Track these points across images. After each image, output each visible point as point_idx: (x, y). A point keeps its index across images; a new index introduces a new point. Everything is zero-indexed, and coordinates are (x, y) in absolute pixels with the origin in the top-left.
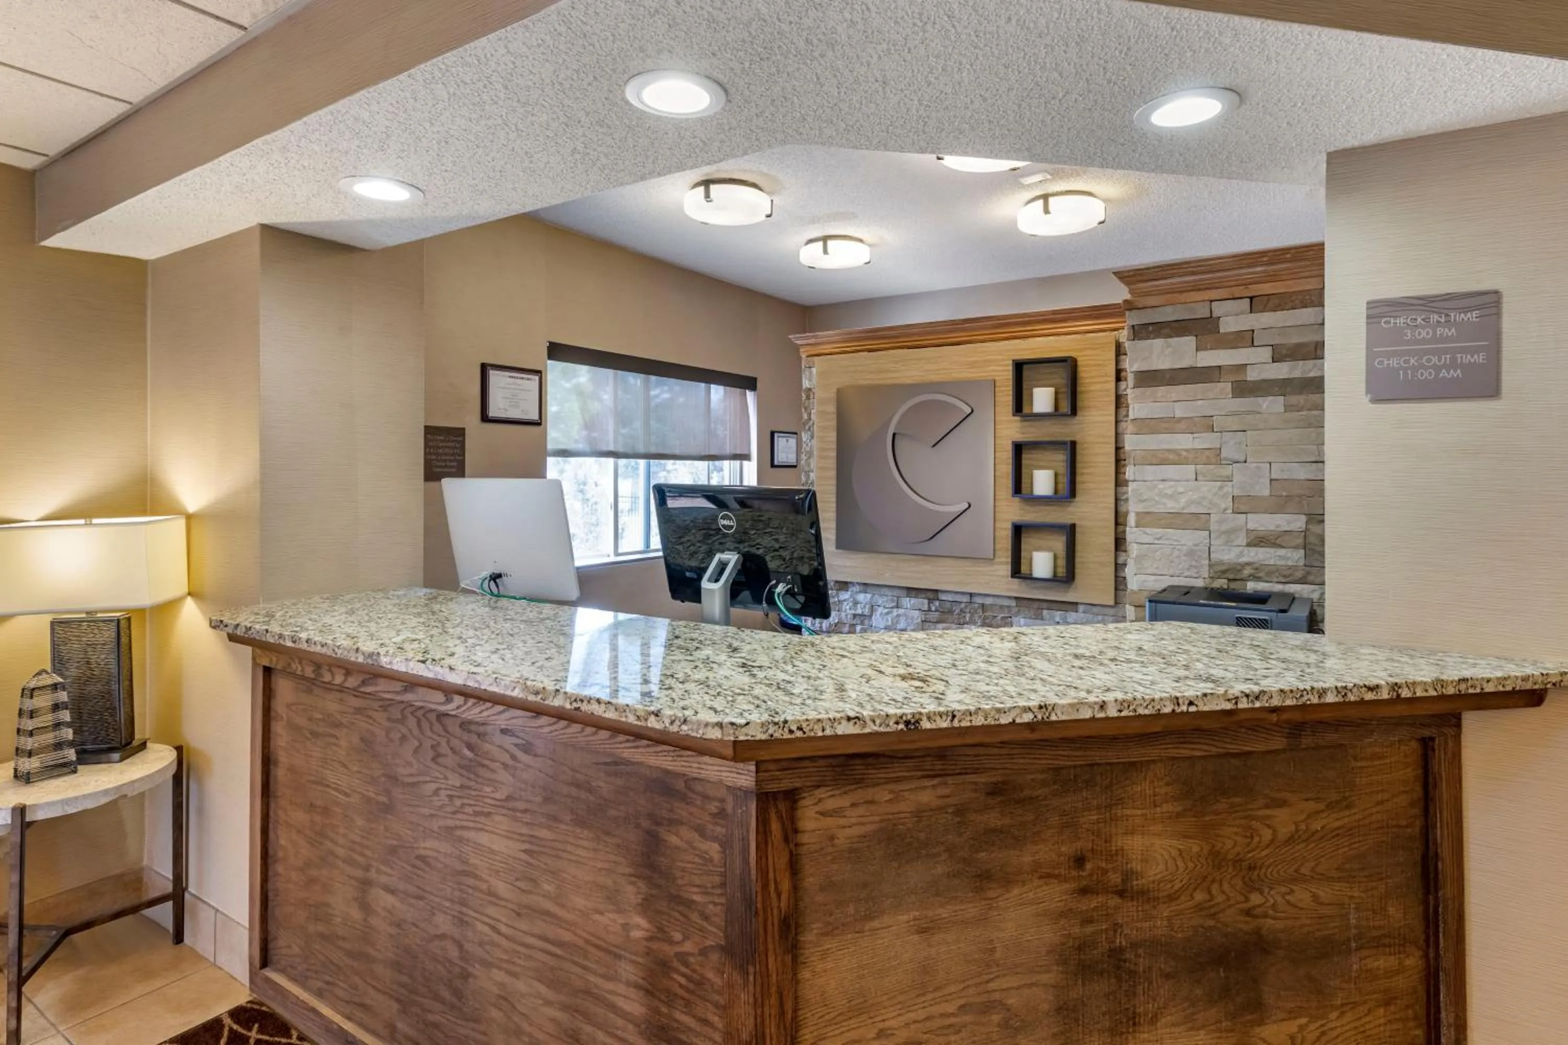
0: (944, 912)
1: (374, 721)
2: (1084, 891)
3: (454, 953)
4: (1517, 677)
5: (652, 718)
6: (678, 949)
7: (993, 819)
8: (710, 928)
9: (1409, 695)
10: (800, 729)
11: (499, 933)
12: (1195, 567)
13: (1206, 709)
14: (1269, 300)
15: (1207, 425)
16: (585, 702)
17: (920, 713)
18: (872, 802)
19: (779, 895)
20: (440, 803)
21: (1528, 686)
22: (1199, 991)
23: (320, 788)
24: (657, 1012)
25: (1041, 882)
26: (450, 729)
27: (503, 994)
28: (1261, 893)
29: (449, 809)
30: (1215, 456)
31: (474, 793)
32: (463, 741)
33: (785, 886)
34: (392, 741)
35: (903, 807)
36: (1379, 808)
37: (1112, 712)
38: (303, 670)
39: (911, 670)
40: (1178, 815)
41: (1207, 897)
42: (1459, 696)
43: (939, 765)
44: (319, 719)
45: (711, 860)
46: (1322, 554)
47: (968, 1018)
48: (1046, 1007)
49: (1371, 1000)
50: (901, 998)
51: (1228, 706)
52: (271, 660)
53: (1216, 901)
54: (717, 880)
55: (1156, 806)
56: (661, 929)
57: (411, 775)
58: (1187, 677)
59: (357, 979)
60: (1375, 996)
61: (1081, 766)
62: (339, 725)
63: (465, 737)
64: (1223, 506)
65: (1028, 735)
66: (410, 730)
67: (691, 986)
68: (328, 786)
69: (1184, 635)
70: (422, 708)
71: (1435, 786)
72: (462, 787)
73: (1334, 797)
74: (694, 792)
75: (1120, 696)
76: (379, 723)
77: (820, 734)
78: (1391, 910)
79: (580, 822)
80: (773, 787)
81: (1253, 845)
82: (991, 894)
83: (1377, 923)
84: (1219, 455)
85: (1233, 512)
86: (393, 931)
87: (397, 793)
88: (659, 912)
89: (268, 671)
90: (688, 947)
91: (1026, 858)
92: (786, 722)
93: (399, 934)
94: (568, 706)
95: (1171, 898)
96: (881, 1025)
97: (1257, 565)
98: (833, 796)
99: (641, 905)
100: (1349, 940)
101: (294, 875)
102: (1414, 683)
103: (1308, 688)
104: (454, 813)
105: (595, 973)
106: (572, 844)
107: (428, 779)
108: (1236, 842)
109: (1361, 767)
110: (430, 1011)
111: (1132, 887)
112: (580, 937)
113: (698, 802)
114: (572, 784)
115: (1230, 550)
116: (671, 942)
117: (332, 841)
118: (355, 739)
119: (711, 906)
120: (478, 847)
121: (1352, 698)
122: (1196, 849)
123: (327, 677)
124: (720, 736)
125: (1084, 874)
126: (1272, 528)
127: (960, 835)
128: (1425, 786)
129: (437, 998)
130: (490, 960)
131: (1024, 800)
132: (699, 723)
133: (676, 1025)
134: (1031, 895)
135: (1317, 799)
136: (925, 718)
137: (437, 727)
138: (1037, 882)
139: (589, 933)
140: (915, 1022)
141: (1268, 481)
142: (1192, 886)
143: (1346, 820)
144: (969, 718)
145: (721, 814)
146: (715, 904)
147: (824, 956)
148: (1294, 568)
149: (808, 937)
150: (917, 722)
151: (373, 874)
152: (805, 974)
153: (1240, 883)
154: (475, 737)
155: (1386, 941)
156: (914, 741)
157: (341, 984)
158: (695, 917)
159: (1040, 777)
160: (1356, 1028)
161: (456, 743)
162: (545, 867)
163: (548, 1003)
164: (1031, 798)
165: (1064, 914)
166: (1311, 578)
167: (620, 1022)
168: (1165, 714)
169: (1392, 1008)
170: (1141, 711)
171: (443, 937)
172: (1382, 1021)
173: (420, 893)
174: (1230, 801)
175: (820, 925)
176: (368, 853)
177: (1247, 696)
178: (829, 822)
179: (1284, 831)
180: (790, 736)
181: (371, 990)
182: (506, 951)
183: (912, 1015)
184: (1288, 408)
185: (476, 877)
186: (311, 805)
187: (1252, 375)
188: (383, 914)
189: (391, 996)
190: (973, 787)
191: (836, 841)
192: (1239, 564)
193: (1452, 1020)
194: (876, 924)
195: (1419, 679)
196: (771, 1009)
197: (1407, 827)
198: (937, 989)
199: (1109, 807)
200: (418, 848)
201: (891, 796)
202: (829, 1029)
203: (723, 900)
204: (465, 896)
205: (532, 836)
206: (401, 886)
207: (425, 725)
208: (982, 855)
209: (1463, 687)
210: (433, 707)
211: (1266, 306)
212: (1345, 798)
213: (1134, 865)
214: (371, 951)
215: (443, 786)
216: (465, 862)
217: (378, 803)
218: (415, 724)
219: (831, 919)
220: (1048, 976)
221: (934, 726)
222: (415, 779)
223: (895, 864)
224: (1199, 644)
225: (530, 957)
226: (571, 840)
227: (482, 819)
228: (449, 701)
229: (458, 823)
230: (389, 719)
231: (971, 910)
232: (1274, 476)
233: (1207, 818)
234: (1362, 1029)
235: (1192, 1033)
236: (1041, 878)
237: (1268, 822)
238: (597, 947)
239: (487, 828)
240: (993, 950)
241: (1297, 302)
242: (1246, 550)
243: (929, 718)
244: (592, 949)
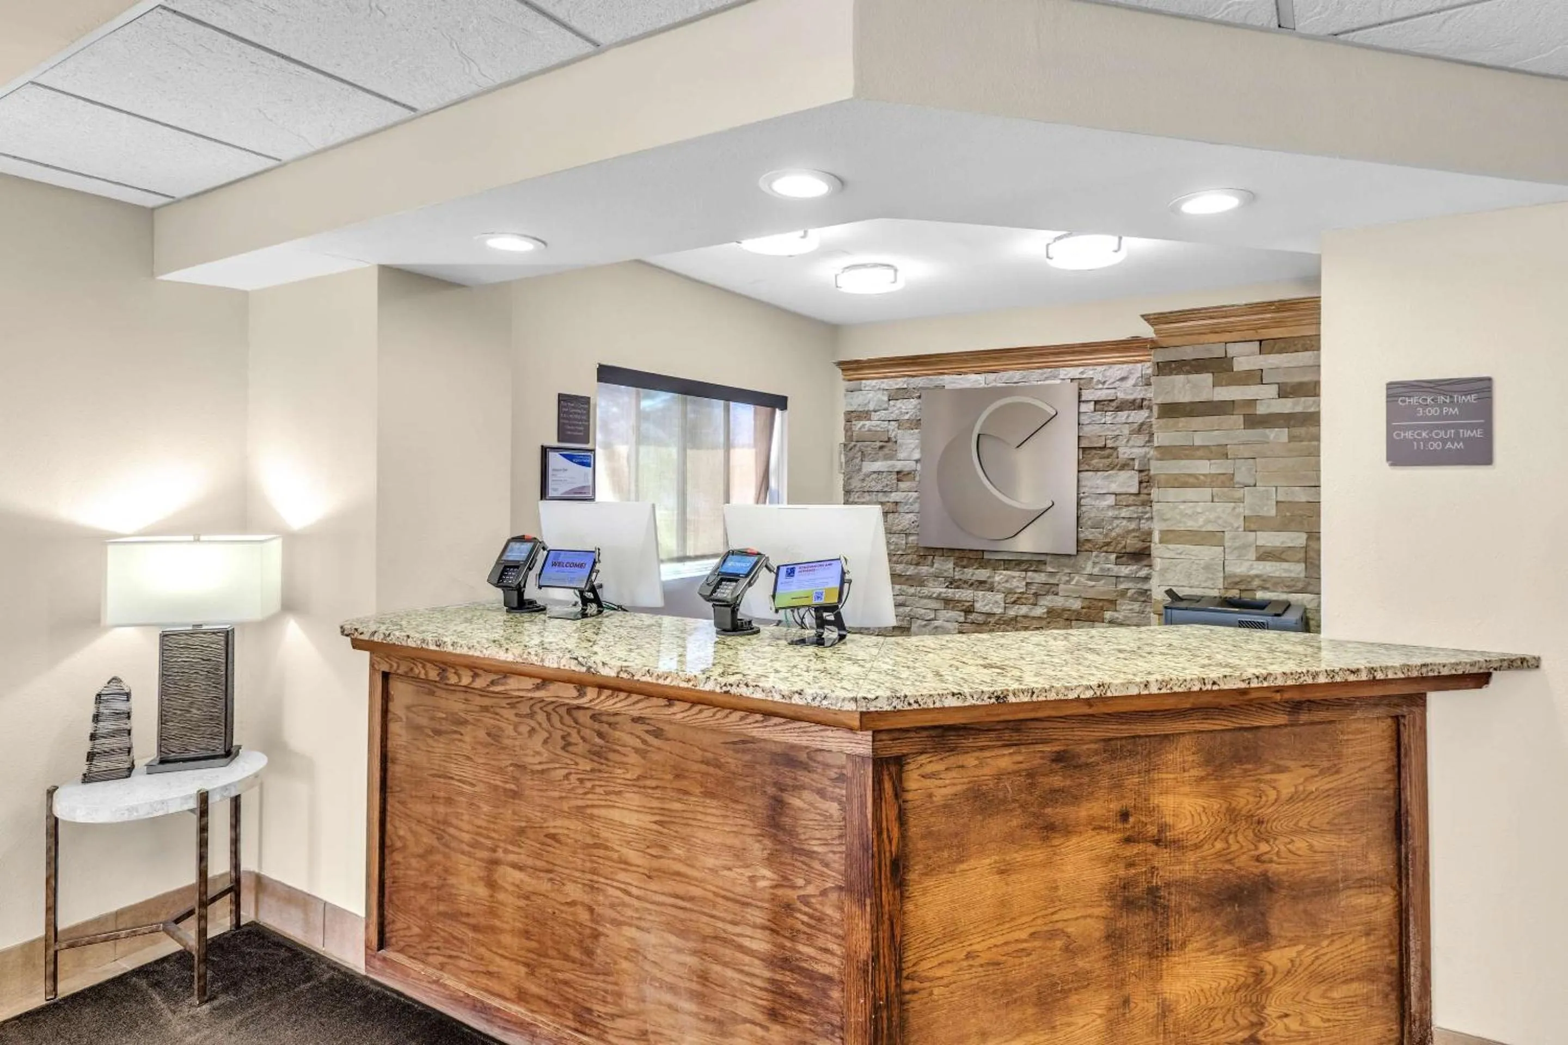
0: (1019, 857)
1: (502, 716)
2: (1128, 840)
3: (584, 916)
4: (1466, 663)
5: (797, 696)
6: (801, 892)
7: (1057, 781)
8: (829, 872)
9: (1382, 677)
10: (916, 702)
11: (629, 894)
12: (1212, 579)
13: (1226, 687)
14: (1275, 344)
15: (1221, 452)
16: (734, 686)
17: (1008, 690)
18: (962, 767)
19: (890, 842)
20: (570, 787)
21: (1475, 670)
22: (1218, 923)
23: (442, 780)
24: (783, 947)
25: (1094, 833)
26: (581, 720)
27: (634, 947)
28: (1267, 842)
29: (581, 791)
30: (1228, 481)
31: (606, 775)
32: (594, 730)
33: (895, 834)
34: (520, 734)
35: (986, 771)
36: (1361, 773)
37: (1154, 690)
38: (426, 674)
39: (988, 661)
40: (1202, 779)
41: (1225, 846)
42: (1422, 679)
43: (1015, 736)
44: (443, 719)
45: (831, 816)
46: (1319, 567)
47: (1037, 944)
48: (1097, 935)
49: (1355, 931)
50: (985, 927)
51: (1243, 685)
52: (391, 666)
53: (1232, 849)
54: (836, 833)
55: (1184, 771)
56: (785, 878)
57: (540, 763)
58: (1210, 665)
59: (482, 950)
60: (1359, 928)
61: (1126, 738)
62: (465, 722)
63: (596, 726)
64: (1236, 525)
65: (1086, 710)
66: (540, 724)
67: (813, 922)
68: (452, 778)
69: (1205, 634)
70: (553, 702)
71: (1406, 755)
72: (593, 770)
73: (1326, 764)
74: (815, 761)
75: (1160, 678)
76: (507, 719)
77: (932, 706)
78: (1372, 857)
79: (709, 794)
80: (885, 754)
81: (1262, 803)
82: (1056, 842)
83: (1360, 868)
84: (1232, 479)
85: (1245, 530)
86: (522, 903)
87: (527, 781)
88: (782, 863)
89: (386, 676)
90: (810, 890)
91: (1083, 811)
92: (906, 696)
93: (527, 905)
94: (718, 690)
95: (1197, 847)
96: (969, 949)
97: (1265, 577)
98: (930, 762)
99: (768, 859)
100: (1337, 881)
101: (414, 862)
102: (1387, 668)
103: (1305, 671)
104: (586, 793)
105: (723, 920)
106: (702, 813)
107: (557, 765)
108: (1248, 801)
109: (1347, 740)
110: (558, 971)
111: (1166, 837)
112: (710, 891)
113: (819, 770)
114: (702, 762)
115: (1241, 564)
116: (794, 887)
117: (456, 828)
118: (482, 734)
119: (831, 855)
120: (609, 822)
121: (1338, 679)
122: (1216, 807)
123: (453, 679)
124: (854, 708)
125: (1128, 826)
126: (1278, 544)
127: (1031, 794)
128: (1399, 756)
129: (567, 958)
130: (622, 919)
131: (1080, 766)
132: (837, 698)
133: (798, 956)
134: (1087, 844)
135: (1312, 766)
136: (1011, 694)
137: (568, 720)
138: (1091, 833)
139: (717, 887)
140: (996, 946)
141: (1274, 503)
142: (1213, 837)
143: (1335, 783)
144: (1044, 694)
145: (841, 778)
146: (834, 853)
147: (925, 891)
148: (1298, 579)
149: (912, 876)
150: (1005, 697)
151: (500, 854)
152: (909, 906)
153: (1251, 834)
154: (606, 726)
155: (1367, 883)
156: (998, 715)
157: (464, 956)
158: (816, 865)
159: (1093, 746)
160: (1343, 954)
161: (587, 733)
162: (675, 834)
163: (679, 951)
164: (1087, 764)
165: (1114, 858)
166: (1310, 588)
167: (747, 959)
168: (1194, 692)
169: (1372, 938)
170: (1176, 689)
171: (573, 904)
172: (1364, 948)
173: (550, 867)
174: (1244, 767)
175: (921, 866)
176: (493, 835)
177: (1258, 677)
178: (928, 783)
179: (1286, 792)
180: (909, 708)
181: (498, 959)
182: (637, 910)
183: (993, 941)
184: (1292, 438)
185: (606, 848)
186: (433, 797)
187: (1261, 410)
188: (511, 888)
189: (518, 962)
190: (1040, 755)
191: (934, 799)
192: (1249, 576)
193: (1418, 948)
194: (964, 866)
195: (1390, 664)
196: (884, 934)
197: (1383, 789)
198: (1013, 919)
199: (1148, 771)
200: (548, 827)
201: (976, 762)
202: (928, 951)
203: (843, 848)
204: (596, 865)
205: (662, 809)
206: (530, 862)
207: (555, 719)
208: (1048, 811)
209: (1424, 670)
210: (567, 701)
211: (1273, 347)
212: (1335, 765)
213: (1168, 819)
214: (497, 923)
215: (573, 771)
216: (597, 836)
217: (505, 790)
218: (545, 718)
219: (930, 862)
220: (1100, 909)
221: (1018, 701)
222: (545, 766)
223: (980, 817)
224: (1218, 641)
225: (662, 913)
226: (701, 809)
227: (613, 797)
228: (582, 694)
229: (589, 803)
230: (517, 715)
231: (1040, 855)
232: (1279, 499)
233: (1226, 781)
234: (1347, 955)
235: (1212, 957)
236: (1094, 829)
237: (1273, 785)
238: (724, 897)
239: (617, 804)
240: (1056, 888)
241: (1300, 346)
242: (1256, 564)
243: (1014, 694)
244: (720, 900)
